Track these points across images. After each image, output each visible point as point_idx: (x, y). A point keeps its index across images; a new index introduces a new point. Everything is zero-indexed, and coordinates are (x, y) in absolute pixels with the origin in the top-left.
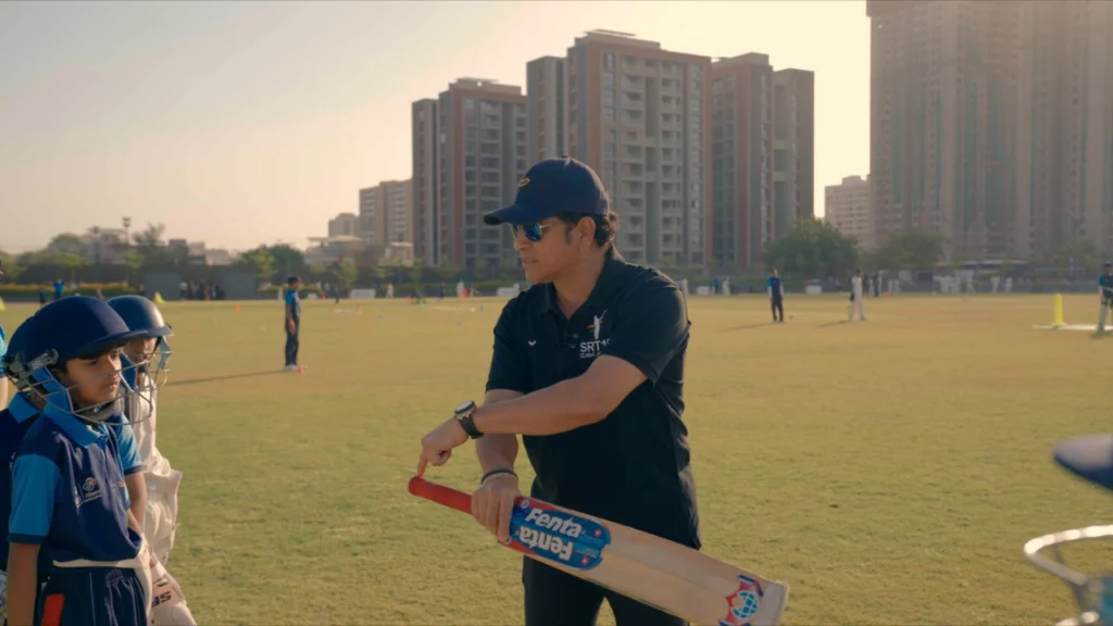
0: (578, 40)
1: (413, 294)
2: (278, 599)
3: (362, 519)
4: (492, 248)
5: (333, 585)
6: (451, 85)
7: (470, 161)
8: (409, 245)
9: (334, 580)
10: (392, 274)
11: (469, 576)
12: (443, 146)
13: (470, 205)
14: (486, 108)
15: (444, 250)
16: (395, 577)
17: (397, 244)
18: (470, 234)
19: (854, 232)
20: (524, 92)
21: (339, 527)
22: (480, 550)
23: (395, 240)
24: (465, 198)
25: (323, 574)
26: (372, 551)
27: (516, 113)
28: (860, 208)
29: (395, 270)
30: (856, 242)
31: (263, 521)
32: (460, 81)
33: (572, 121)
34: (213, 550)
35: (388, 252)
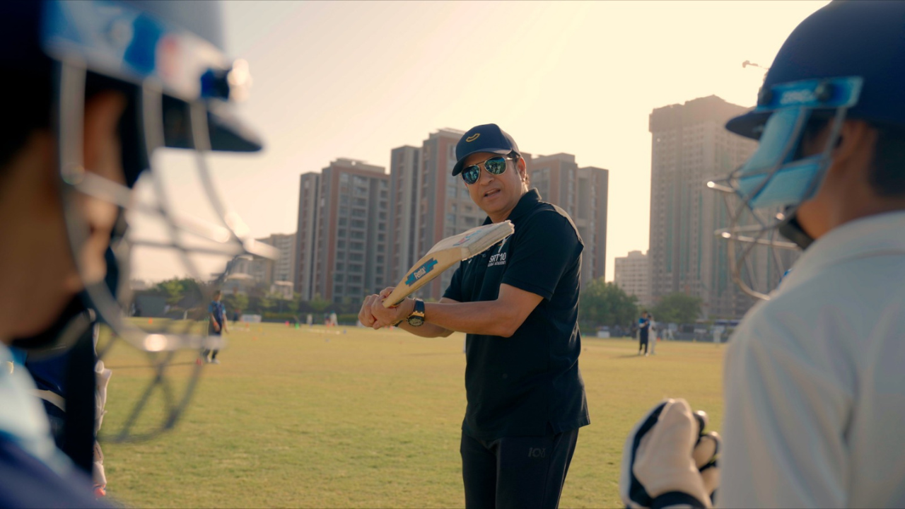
0: (431, 135)
1: (292, 321)
2: (175, 502)
3: (245, 455)
4: (356, 290)
5: (219, 495)
6: (332, 163)
7: (342, 221)
8: (290, 284)
9: (220, 492)
10: (275, 305)
11: (327, 494)
12: (322, 209)
13: (340, 255)
14: (358, 182)
15: (318, 288)
16: (268, 492)
17: (281, 283)
18: (339, 278)
19: (636, 293)
20: (388, 171)
21: (226, 459)
22: (336, 478)
23: (278, 280)
24: (336, 249)
25: (212, 488)
26: (252, 476)
27: (381, 187)
28: (641, 275)
29: (278, 301)
30: (636, 300)
31: (165, 453)
32: (340, 160)
33: (423, 195)
34: (124, 470)
35: (273, 289)
